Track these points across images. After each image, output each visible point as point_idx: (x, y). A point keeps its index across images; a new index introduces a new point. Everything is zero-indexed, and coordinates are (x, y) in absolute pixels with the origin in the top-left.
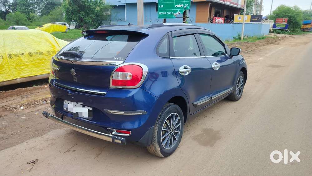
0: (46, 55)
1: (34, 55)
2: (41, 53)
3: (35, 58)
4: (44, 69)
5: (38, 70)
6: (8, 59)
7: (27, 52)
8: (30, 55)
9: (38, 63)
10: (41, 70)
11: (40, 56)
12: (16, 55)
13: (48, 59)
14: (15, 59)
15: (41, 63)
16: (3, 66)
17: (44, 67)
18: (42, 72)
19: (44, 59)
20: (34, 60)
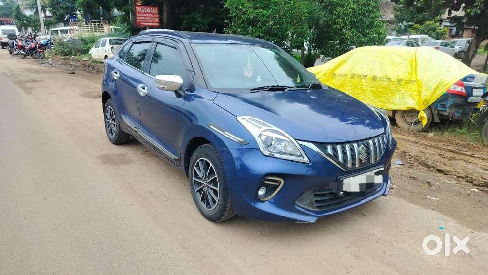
0: (393, 84)
1: (378, 80)
2: (389, 79)
3: (378, 84)
4: (385, 103)
5: (377, 100)
6: (349, 78)
7: (372, 75)
8: (374, 78)
9: (380, 92)
10: (381, 102)
11: (385, 84)
12: (359, 76)
13: (395, 89)
14: (356, 79)
15: (383, 92)
16: (343, 85)
17: (386, 99)
18: (381, 106)
19: (389, 88)
20: (376, 86)
